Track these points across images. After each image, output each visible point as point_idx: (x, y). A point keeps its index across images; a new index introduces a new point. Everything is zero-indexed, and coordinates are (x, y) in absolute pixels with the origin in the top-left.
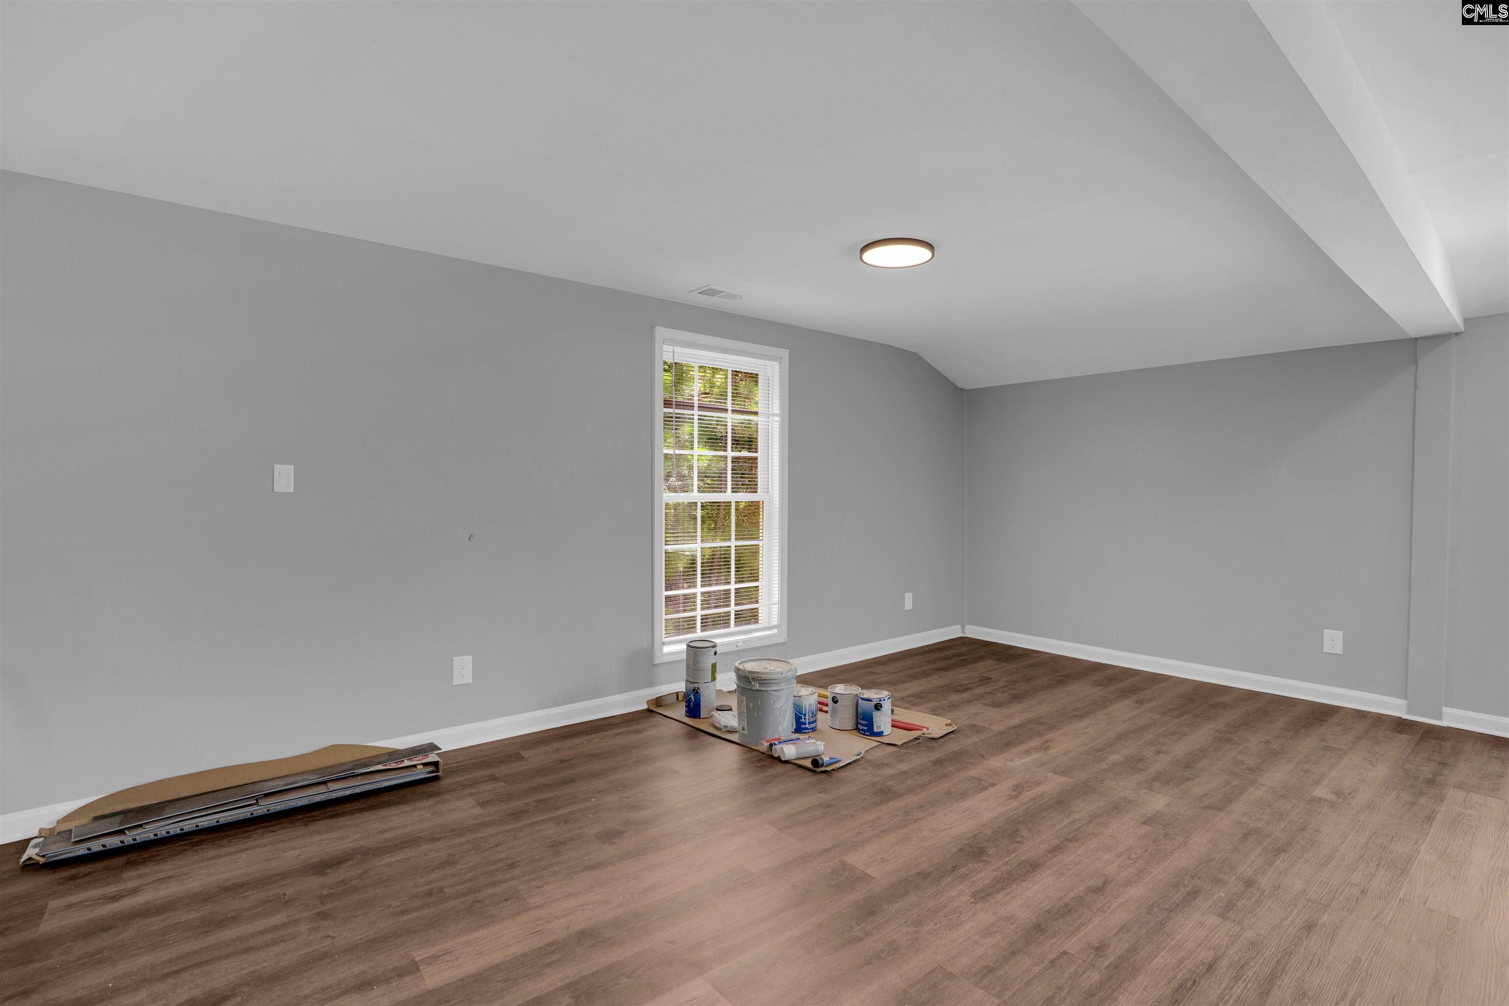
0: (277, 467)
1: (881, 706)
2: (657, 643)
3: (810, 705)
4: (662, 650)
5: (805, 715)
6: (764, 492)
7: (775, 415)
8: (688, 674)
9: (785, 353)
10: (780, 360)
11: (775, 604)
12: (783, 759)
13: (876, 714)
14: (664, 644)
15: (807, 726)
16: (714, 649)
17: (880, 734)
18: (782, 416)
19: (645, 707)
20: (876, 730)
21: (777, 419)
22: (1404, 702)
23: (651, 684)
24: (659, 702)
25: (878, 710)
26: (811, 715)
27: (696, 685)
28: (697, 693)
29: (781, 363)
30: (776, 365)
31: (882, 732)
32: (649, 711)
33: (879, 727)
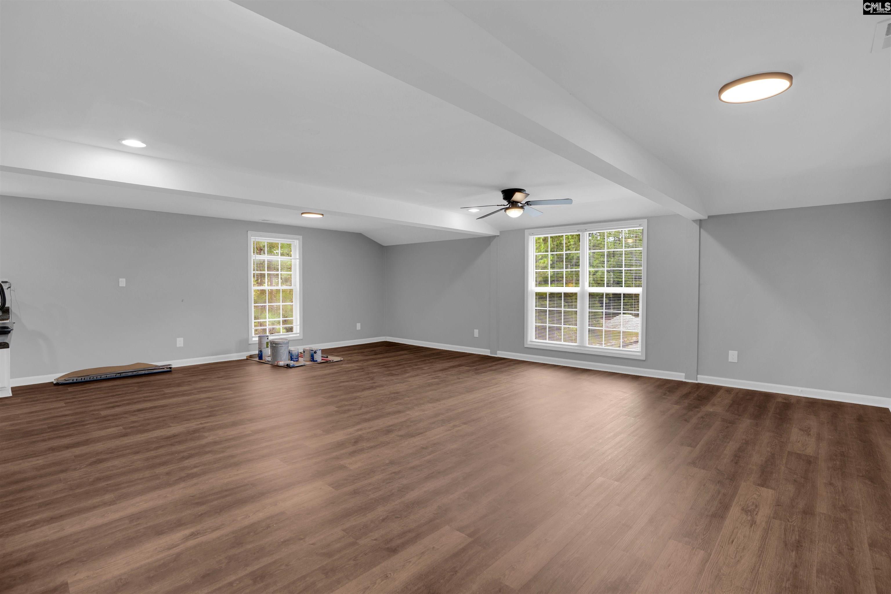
0: (120, 279)
1: (316, 352)
2: (250, 337)
3: (295, 353)
4: (252, 339)
5: (293, 356)
6: (294, 286)
7: (298, 259)
8: (259, 346)
9: (301, 237)
10: (298, 239)
11: (298, 325)
12: (280, 366)
13: (315, 355)
14: (253, 337)
15: (294, 359)
16: (267, 337)
17: (316, 361)
18: (300, 259)
19: (246, 358)
20: (315, 360)
21: (298, 260)
22: (489, 351)
23: (249, 351)
24: (251, 356)
25: (315, 353)
26: (295, 356)
27: (261, 349)
28: (261, 351)
29: (299, 240)
30: (298, 241)
31: (317, 361)
32: (247, 359)
33: (316, 359)
